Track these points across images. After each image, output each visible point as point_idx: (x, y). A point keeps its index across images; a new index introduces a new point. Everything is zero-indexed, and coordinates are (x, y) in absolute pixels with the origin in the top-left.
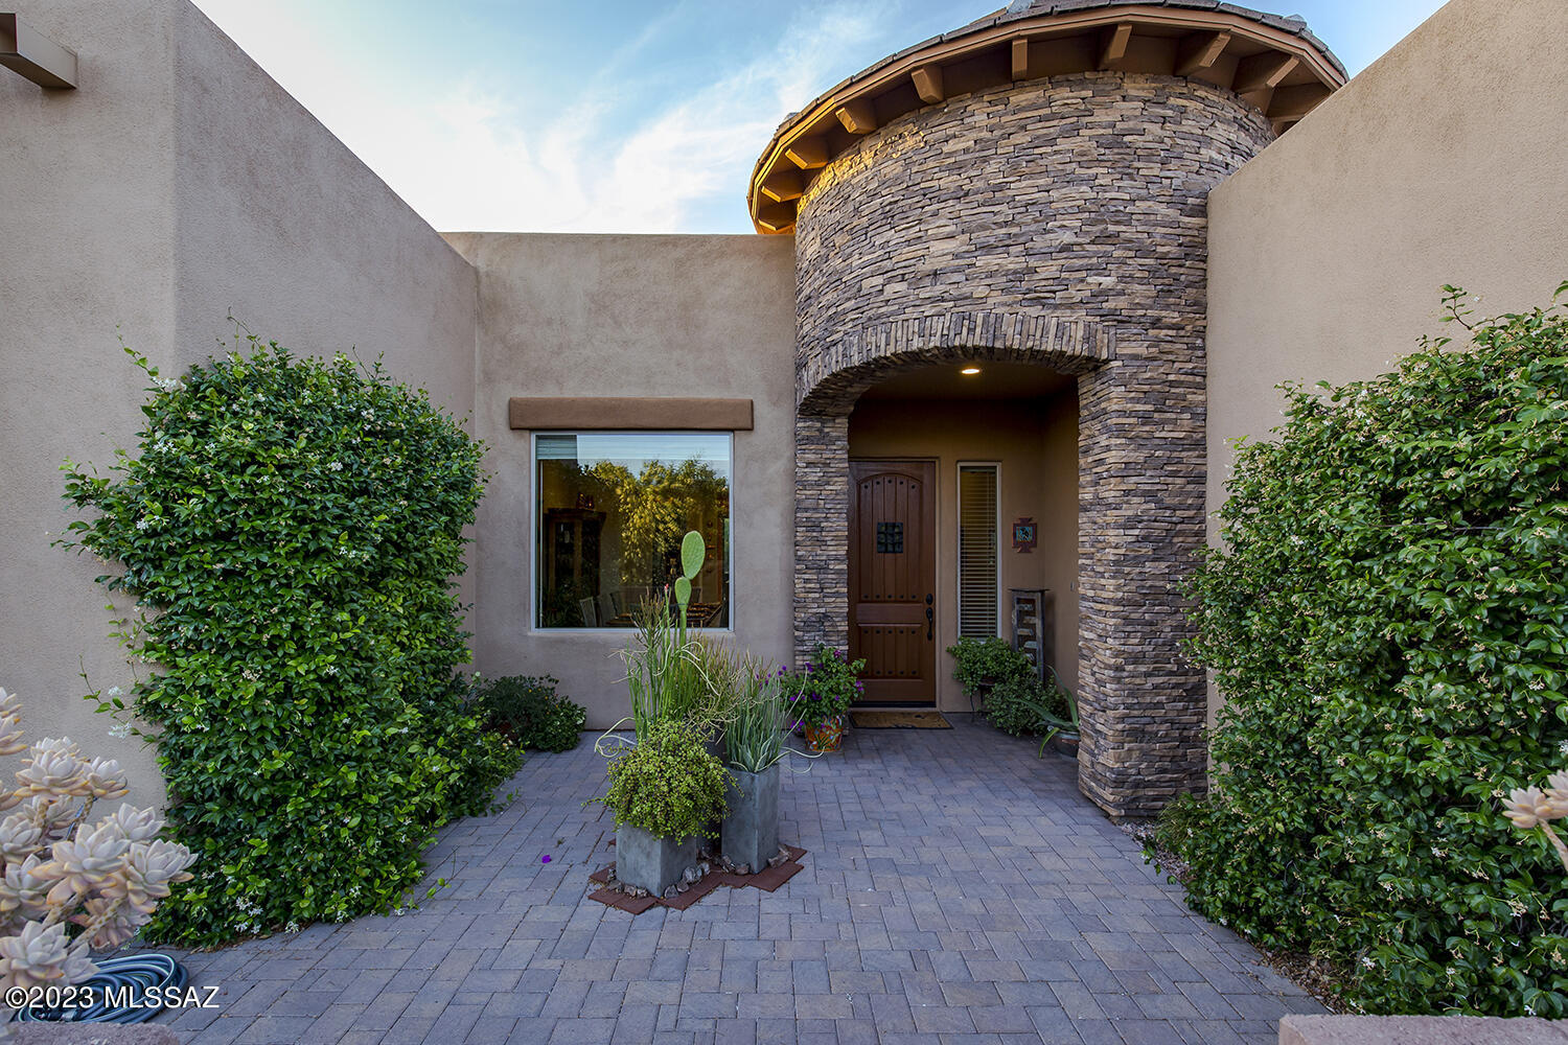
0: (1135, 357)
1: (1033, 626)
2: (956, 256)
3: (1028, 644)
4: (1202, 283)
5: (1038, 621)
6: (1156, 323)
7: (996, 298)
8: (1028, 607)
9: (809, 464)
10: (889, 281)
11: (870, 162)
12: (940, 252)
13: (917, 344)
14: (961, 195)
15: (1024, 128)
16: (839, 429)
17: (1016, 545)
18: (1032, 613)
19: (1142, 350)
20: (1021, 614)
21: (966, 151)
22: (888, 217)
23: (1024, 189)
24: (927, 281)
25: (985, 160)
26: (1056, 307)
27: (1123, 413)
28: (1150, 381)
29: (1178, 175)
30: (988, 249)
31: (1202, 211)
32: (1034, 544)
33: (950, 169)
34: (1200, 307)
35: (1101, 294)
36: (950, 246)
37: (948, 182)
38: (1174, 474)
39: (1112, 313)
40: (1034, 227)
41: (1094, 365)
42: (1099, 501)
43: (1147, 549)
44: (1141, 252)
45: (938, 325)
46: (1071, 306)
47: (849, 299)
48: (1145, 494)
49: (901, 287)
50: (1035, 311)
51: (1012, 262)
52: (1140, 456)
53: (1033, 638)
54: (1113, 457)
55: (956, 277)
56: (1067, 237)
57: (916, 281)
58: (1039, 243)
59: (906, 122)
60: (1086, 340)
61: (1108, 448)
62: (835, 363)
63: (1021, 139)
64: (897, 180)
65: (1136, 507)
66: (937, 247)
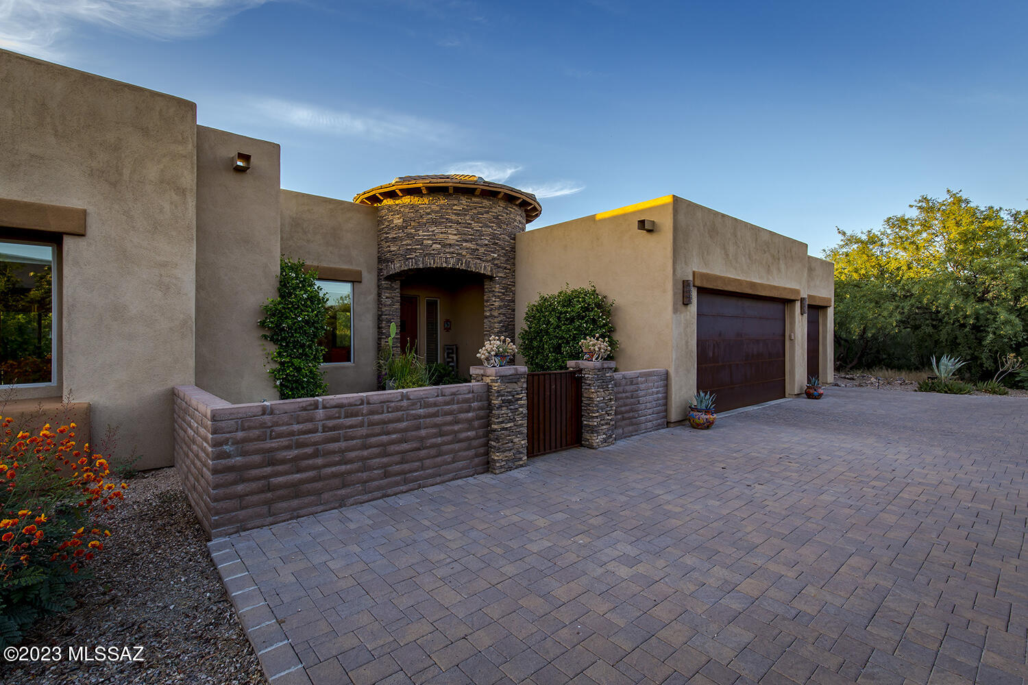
0: (501, 277)
1: (452, 358)
2: (458, 241)
3: (451, 364)
4: (514, 258)
5: (454, 356)
6: (505, 268)
7: (468, 256)
8: (451, 351)
9: (387, 298)
10: (435, 243)
11: (427, 203)
12: (453, 238)
13: (444, 265)
14: (458, 223)
15: (476, 208)
16: (397, 285)
17: (445, 329)
18: (452, 353)
19: (502, 275)
20: (448, 354)
21: (460, 210)
22: (434, 223)
23: (476, 226)
24: (448, 246)
25: (466, 215)
26: (484, 261)
27: (499, 292)
28: (504, 284)
29: (509, 229)
30: (466, 241)
31: (514, 239)
32: (450, 328)
33: (455, 214)
34: (514, 264)
35: (494, 259)
36: (456, 237)
37: (454, 217)
38: (509, 309)
39: (497, 264)
40: (478, 237)
41: (491, 278)
42: (491, 316)
43: (504, 329)
44: (503, 249)
45: (452, 261)
46: (487, 261)
47: (418, 245)
48: (504, 314)
49: (439, 246)
50: (478, 261)
51: (473, 247)
52: (502, 304)
53: (452, 362)
54: (497, 304)
55: (457, 248)
56: (486, 242)
57: (444, 246)
58: (479, 242)
59: (440, 195)
60: (491, 271)
61: (495, 301)
62: (411, 265)
63: (475, 211)
64: (437, 212)
65: (502, 318)
66: (451, 236)
